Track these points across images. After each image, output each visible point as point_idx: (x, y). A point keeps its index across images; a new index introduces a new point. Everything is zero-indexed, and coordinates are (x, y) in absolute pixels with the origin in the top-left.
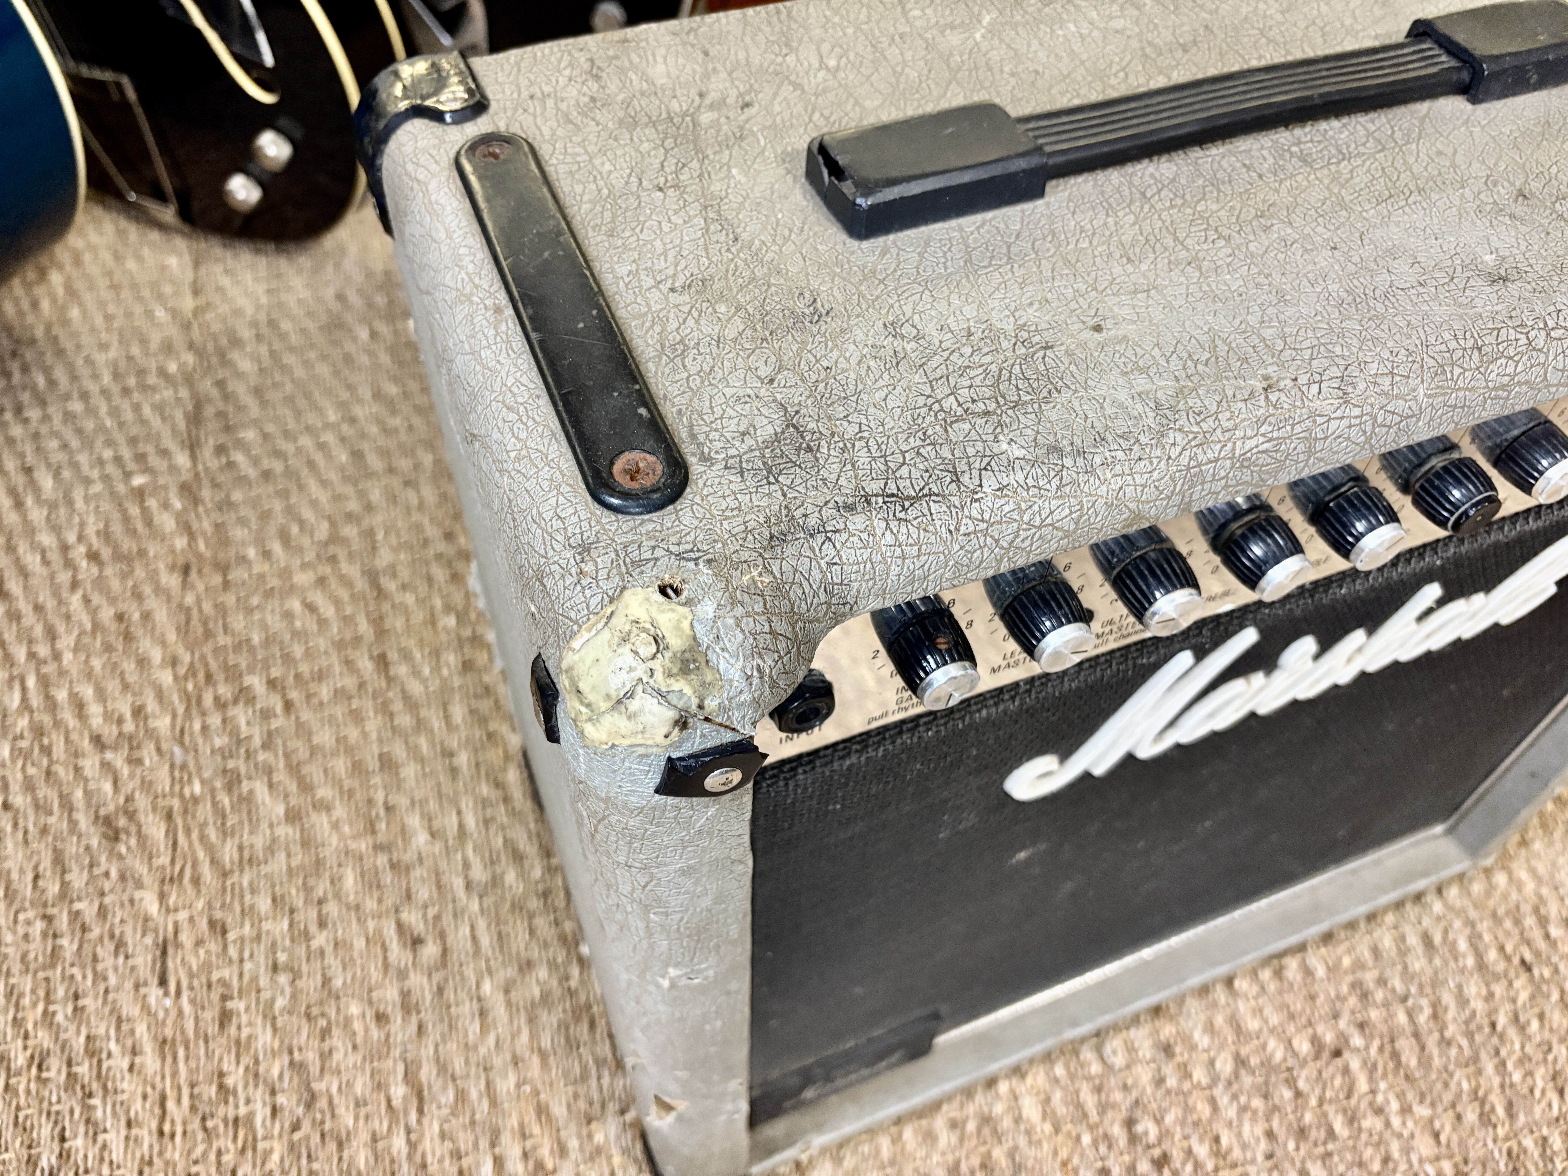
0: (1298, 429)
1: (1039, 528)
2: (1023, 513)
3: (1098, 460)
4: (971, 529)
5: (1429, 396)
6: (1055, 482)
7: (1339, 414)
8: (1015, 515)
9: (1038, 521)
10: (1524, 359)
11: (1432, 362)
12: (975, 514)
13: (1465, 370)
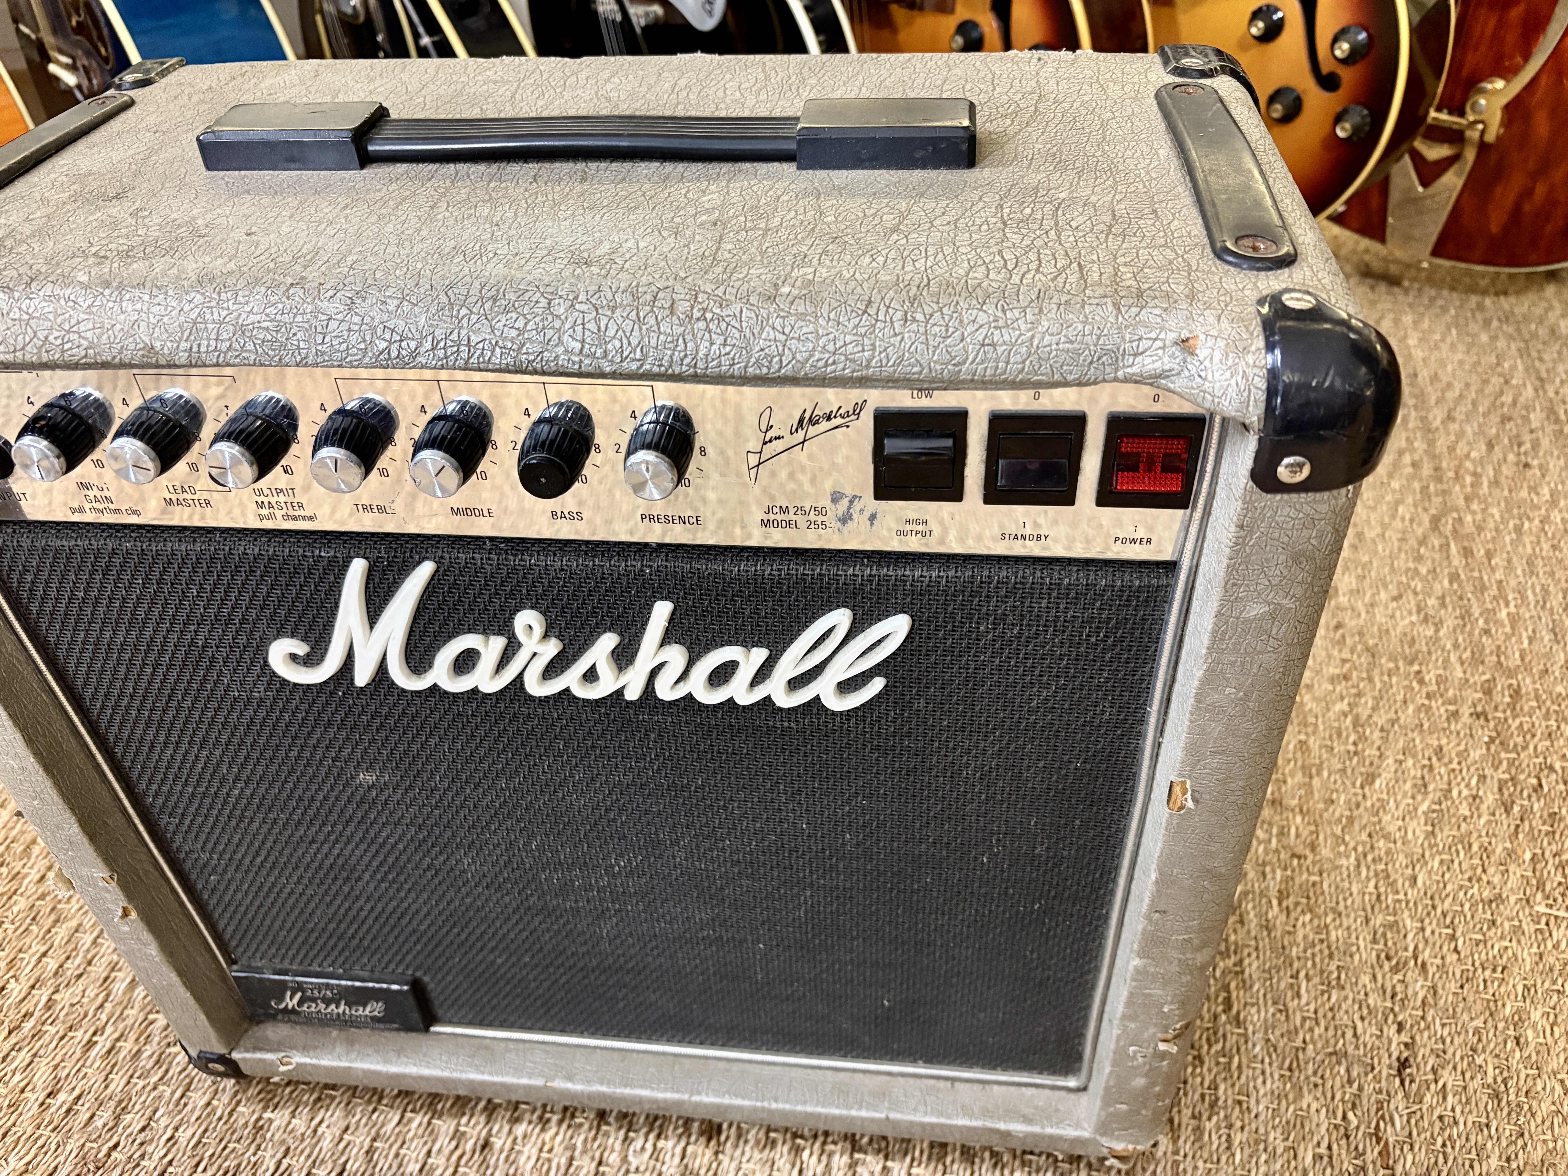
0: (299, 318)
1: (68, 332)
2: (57, 316)
3: (127, 296)
4: (17, 316)
5: (432, 325)
6: (89, 302)
7: (340, 317)
8: (51, 317)
9: (67, 327)
10: (537, 319)
11: (444, 299)
12: (24, 307)
13: (472, 312)
